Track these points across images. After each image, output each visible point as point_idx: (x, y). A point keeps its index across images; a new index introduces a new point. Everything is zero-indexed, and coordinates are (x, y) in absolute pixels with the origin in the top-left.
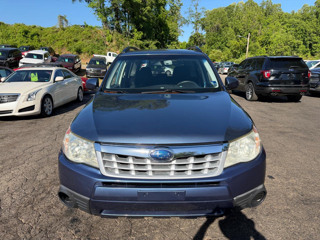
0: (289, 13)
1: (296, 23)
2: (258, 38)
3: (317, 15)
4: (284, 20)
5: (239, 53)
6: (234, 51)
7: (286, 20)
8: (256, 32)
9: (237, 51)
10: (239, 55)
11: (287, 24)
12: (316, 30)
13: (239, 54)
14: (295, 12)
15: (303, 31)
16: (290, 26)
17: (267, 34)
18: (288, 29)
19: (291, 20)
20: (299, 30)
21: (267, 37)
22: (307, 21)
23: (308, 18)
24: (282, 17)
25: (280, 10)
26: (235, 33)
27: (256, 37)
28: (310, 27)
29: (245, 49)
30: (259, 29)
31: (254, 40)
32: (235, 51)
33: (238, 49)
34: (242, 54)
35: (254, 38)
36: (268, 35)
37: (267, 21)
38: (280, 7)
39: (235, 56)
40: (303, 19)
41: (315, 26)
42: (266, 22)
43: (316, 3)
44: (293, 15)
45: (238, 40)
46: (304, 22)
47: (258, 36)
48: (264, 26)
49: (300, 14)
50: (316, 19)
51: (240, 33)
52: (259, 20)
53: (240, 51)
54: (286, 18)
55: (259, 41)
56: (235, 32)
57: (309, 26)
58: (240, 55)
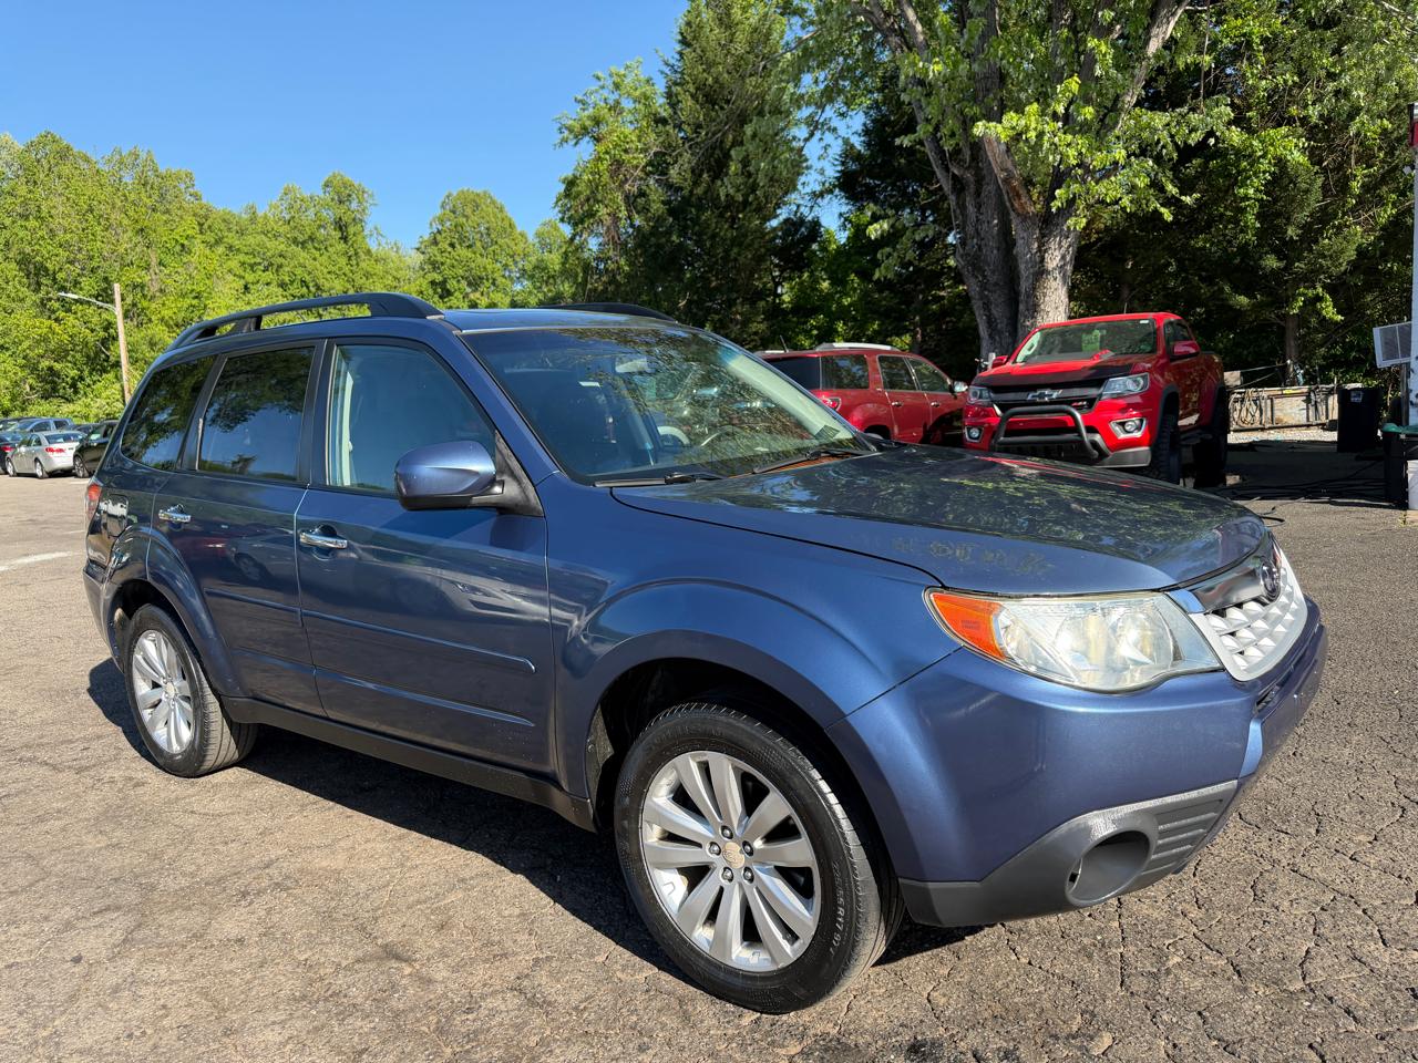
0: (236, 211)
1: (273, 256)
2: (153, 306)
3: (341, 229)
4: (226, 240)
5: (74, 373)
6: (45, 364)
7: (231, 238)
8: (140, 281)
9: (57, 366)
10: (73, 386)
11: (242, 257)
12: (353, 286)
13: (73, 378)
14: (260, 213)
15: (308, 287)
16: (252, 266)
17: (193, 290)
18: (250, 277)
19: (251, 240)
20: (292, 282)
21: (195, 302)
22: (313, 251)
23: (312, 239)
24: (210, 227)
25: (196, 197)
26: (25, 280)
27: (145, 304)
28: (329, 273)
29: (97, 354)
30: (147, 268)
31: (139, 315)
32: (50, 369)
33: (61, 354)
34: (88, 381)
35: (134, 305)
36: (196, 297)
37: (178, 237)
38: (193, 185)
39: (55, 390)
40: (295, 241)
41: (346, 269)
42: (174, 243)
43: (326, 185)
44: (253, 220)
45: (54, 312)
46: (303, 254)
47: (153, 297)
48: (168, 259)
49: (281, 223)
50: (341, 246)
51: (54, 279)
52: (142, 230)
53: (75, 364)
54: (229, 230)
55: (162, 319)
56: (28, 276)
57: (325, 271)
58: (79, 385)
